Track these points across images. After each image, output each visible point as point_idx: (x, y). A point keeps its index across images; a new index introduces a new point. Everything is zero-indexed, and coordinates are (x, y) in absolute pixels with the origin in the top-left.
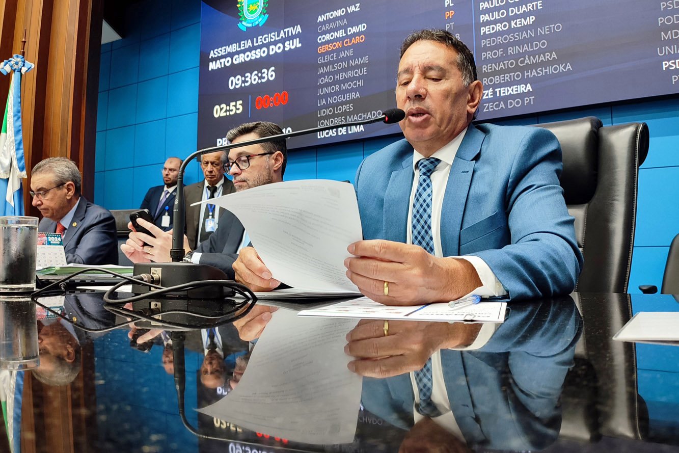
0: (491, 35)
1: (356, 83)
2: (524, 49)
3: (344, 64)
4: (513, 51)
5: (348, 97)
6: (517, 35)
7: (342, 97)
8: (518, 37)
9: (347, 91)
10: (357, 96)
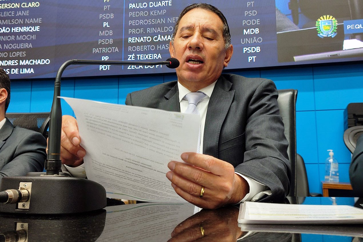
0: (135, 18)
1: (30, 36)
2: (158, 30)
3: (21, 21)
4: (150, 31)
5: (21, 46)
6: (153, 20)
7: (16, 45)
8: (154, 22)
9: (21, 41)
10: (30, 46)
